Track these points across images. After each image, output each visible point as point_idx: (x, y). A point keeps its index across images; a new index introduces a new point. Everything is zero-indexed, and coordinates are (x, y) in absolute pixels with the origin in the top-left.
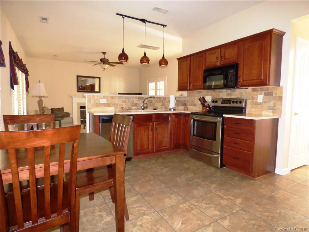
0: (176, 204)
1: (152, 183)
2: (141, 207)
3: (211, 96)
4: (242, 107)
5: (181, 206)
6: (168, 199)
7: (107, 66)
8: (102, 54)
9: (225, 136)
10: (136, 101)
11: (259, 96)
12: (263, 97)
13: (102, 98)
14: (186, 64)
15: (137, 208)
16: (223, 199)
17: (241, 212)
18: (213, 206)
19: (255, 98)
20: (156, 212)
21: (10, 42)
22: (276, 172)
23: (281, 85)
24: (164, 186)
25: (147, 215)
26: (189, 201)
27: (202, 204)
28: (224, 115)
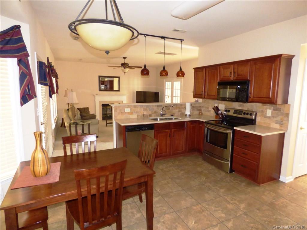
0: (190, 206)
1: (170, 186)
2: (162, 207)
3: (224, 105)
4: (252, 119)
5: (195, 208)
6: (184, 201)
7: (127, 70)
8: (123, 58)
9: (235, 146)
10: (155, 109)
11: (268, 110)
12: (272, 112)
13: (126, 108)
14: (202, 74)
15: (160, 208)
16: (229, 203)
17: (243, 216)
18: (220, 209)
19: (264, 112)
20: (175, 212)
21: (48, 58)
22: (280, 179)
23: (289, 103)
24: (180, 188)
25: (168, 214)
26: (201, 204)
27: (212, 207)
28: (235, 128)
